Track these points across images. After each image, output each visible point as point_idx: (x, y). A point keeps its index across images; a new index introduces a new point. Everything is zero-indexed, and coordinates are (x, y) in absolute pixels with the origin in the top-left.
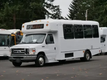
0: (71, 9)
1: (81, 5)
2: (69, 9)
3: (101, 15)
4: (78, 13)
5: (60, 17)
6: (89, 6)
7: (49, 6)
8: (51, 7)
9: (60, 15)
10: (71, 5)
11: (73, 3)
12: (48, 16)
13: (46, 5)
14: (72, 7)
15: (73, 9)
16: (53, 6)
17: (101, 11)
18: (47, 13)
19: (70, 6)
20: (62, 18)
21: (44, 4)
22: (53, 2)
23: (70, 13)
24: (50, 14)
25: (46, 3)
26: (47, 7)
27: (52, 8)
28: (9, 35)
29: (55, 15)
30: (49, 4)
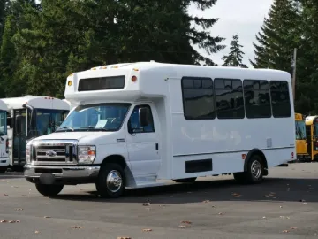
0: (260, 45)
2: (255, 45)
4: (278, 55)
7: (199, 37)
8: (205, 41)
10: (261, 35)
11: (265, 31)
13: (192, 36)
14: (261, 41)
15: (264, 46)
16: (209, 37)
19: (258, 39)
22: (210, 28)
23: (257, 56)
24: (202, 58)
25: (192, 31)
26: (195, 41)
27: (207, 44)
30: (199, 34)
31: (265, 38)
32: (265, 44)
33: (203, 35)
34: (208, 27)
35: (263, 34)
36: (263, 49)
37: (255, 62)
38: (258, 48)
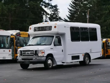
0: (71, 8)
1: (82, 5)
2: (69, 9)
3: (104, 16)
4: (79, 13)
5: (58, 17)
6: (91, 5)
7: (47, 5)
8: (50, 6)
9: (58, 15)
10: (71, 4)
11: (73, 3)
12: (46, 16)
13: (44, 4)
14: (71, 7)
15: (73, 9)
16: (51, 5)
17: (104, 12)
18: (45, 13)
19: (70, 6)
20: (60, 19)
21: (42, 3)
23: (69, 14)
24: (48, 14)
25: (44, 2)
26: (46, 7)
27: (50, 8)
28: (8, 36)
29: (53, 15)
30: (47, 3)
31: (73, 6)
32: (73, 8)
33: (48, 4)
34: (50, 1)
35: (72, 4)
36: (72, 10)
37: (69, 16)
38: (70, 10)
